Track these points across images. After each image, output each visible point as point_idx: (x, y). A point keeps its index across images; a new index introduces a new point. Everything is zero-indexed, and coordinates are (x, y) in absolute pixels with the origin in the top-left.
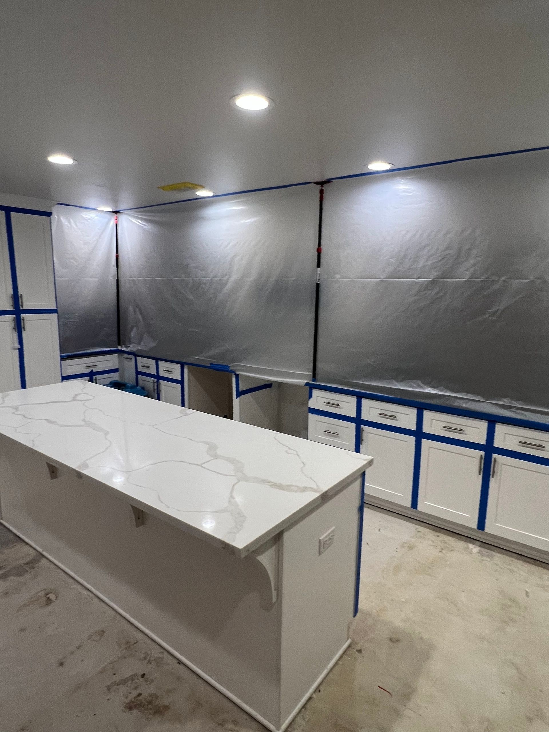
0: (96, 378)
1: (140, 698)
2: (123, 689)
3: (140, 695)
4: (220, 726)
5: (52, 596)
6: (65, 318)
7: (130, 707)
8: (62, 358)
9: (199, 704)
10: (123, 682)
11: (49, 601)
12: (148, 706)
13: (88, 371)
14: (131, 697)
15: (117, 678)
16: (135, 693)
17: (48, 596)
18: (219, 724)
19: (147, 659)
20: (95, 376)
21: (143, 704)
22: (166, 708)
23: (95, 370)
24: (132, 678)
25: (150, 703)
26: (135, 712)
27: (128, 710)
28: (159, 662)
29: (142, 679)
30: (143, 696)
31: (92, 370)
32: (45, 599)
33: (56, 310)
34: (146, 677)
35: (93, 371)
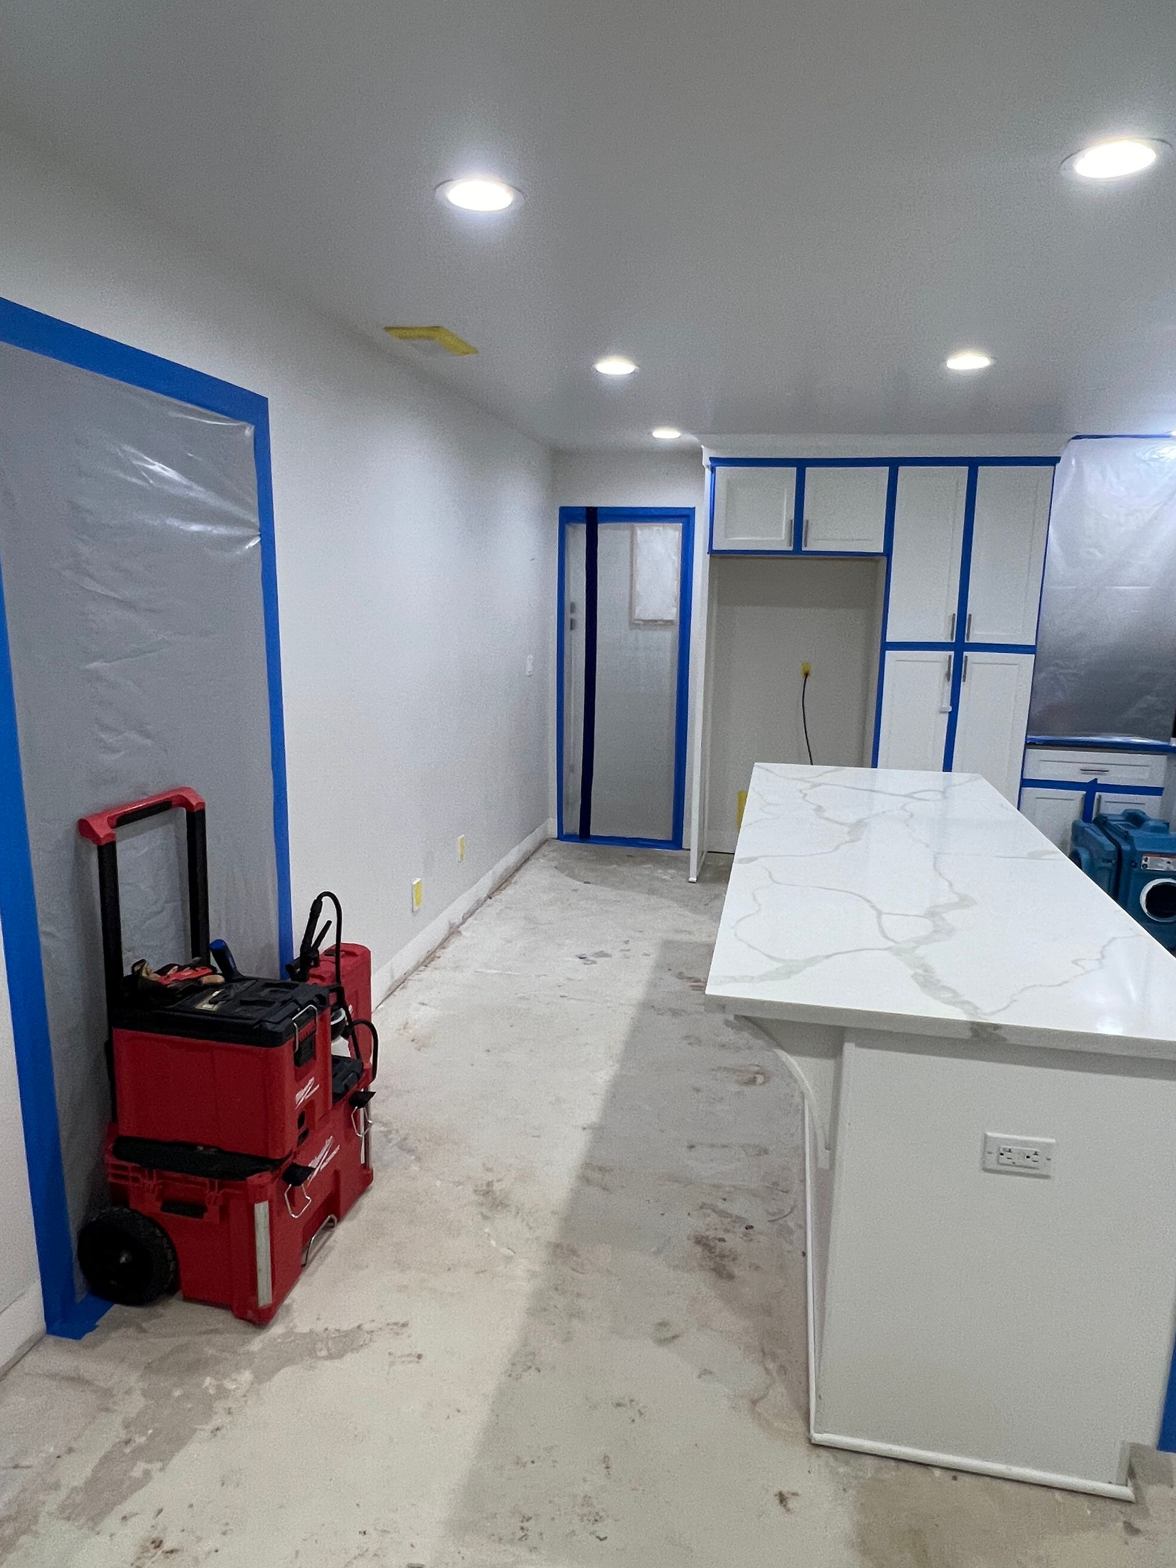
0: (1100, 796)
1: (719, 1244)
2: (713, 1219)
3: (723, 1240)
4: (761, 1354)
5: (760, 1079)
6: (1057, 665)
7: (701, 1241)
8: (1030, 744)
9: (768, 1312)
10: (723, 1214)
11: (752, 1081)
12: (716, 1256)
13: (1087, 779)
14: (711, 1234)
15: (721, 1205)
16: (721, 1234)
17: (757, 1076)
18: (763, 1351)
19: (775, 1218)
20: (1100, 793)
21: (713, 1250)
22: (731, 1277)
23: (1102, 780)
24: (738, 1219)
25: (722, 1256)
26: (699, 1249)
27: (693, 1241)
28: (785, 1232)
29: (743, 1229)
30: (723, 1244)
31: (1096, 779)
32: (751, 1076)
33: (1035, 647)
34: (750, 1231)
35: (1099, 782)
